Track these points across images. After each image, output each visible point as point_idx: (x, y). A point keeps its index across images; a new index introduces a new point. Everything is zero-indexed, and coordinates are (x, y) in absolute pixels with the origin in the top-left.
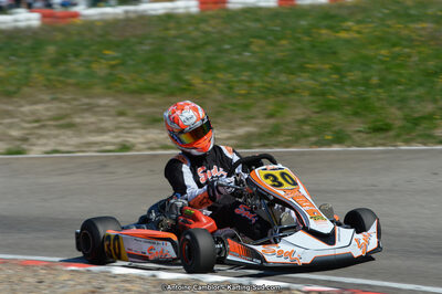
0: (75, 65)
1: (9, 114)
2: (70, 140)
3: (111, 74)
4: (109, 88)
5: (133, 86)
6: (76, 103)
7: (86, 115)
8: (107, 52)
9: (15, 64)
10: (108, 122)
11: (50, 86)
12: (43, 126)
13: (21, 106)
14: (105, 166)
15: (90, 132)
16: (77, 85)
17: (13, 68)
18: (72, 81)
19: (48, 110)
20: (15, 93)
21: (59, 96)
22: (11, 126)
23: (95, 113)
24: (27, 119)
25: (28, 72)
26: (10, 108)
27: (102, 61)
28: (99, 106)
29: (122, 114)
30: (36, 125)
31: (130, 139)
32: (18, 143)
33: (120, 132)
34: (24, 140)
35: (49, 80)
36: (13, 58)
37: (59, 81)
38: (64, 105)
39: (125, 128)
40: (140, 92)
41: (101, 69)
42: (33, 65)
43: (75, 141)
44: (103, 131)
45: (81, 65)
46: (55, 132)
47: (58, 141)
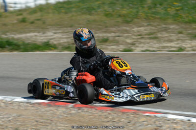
0: (160, 9)
1: (127, 31)
2: (155, 45)
3: (176, 14)
4: (175, 20)
5: (187, 20)
6: (160, 27)
7: (164, 33)
8: (175, 3)
9: (132, 8)
10: (174, 37)
11: (147, 18)
12: (142, 38)
13: (133, 28)
14: (170, 58)
15: (165, 41)
16: (160, 18)
17: (131, 10)
18: (158, 16)
19: (145, 30)
20: (131, 21)
21: (152, 23)
22: (127, 37)
23: (168, 32)
24: (135, 34)
25: (137, 12)
26: (128, 29)
27: (173, 7)
28: (170, 29)
29: (181, 33)
30: (139, 37)
31: (184, 45)
32: (130, 46)
33: (179, 42)
34: (133, 44)
35: (147, 16)
36: (131, 5)
37: (152, 16)
38: (153, 28)
39: (181, 40)
40: (190, 22)
41: (172, 11)
42: (140, 8)
43: (157, 45)
44: (171, 41)
45: (162, 9)
46: (148, 41)
47: (149, 45)
